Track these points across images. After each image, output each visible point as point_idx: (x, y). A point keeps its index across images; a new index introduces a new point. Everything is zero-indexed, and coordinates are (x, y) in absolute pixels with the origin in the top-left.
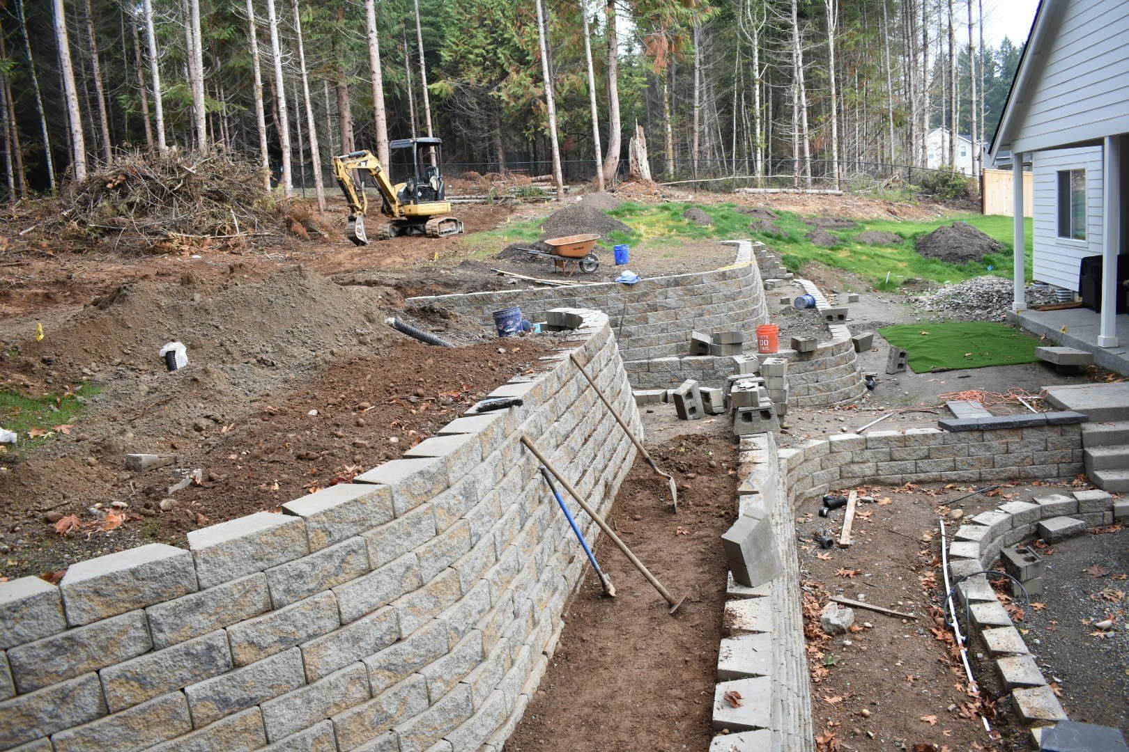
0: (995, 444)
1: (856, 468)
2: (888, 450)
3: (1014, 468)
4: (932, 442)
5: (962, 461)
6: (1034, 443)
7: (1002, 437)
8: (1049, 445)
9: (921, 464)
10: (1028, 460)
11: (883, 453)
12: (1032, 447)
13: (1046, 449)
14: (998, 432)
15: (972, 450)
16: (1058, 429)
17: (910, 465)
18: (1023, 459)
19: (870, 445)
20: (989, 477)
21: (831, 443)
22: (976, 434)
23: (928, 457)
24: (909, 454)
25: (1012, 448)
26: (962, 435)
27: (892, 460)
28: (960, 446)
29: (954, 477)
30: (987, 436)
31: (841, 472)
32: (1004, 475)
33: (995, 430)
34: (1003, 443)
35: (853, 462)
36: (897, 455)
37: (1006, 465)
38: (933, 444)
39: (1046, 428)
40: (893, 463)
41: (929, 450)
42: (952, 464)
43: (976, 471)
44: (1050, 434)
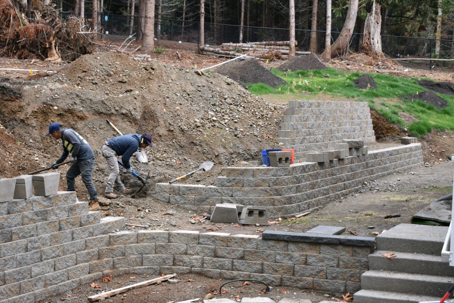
0: (296, 254)
1: (186, 258)
2: (213, 247)
3: (310, 279)
4: (248, 246)
5: (268, 266)
6: (329, 259)
7: (303, 250)
8: (341, 263)
9: (236, 263)
10: (321, 274)
11: (209, 249)
12: (326, 262)
13: (338, 266)
14: (300, 245)
15: (278, 257)
16: (349, 249)
17: (227, 262)
18: (319, 272)
19: (201, 240)
20: (288, 283)
21: (169, 234)
22: (282, 244)
23: (242, 258)
24: (228, 253)
25: (310, 261)
26: (271, 243)
27: (216, 256)
28: (268, 252)
29: (260, 279)
30: (292, 247)
31: (174, 259)
32: (300, 284)
33: (299, 242)
34: (303, 255)
35: (186, 254)
36: (220, 253)
37: (303, 275)
38: (249, 247)
39: (340, 247)
40: (215, 259)
41: (244, 252)
42: (260, 267)
43: (278, 276)
44: (343, 253)
